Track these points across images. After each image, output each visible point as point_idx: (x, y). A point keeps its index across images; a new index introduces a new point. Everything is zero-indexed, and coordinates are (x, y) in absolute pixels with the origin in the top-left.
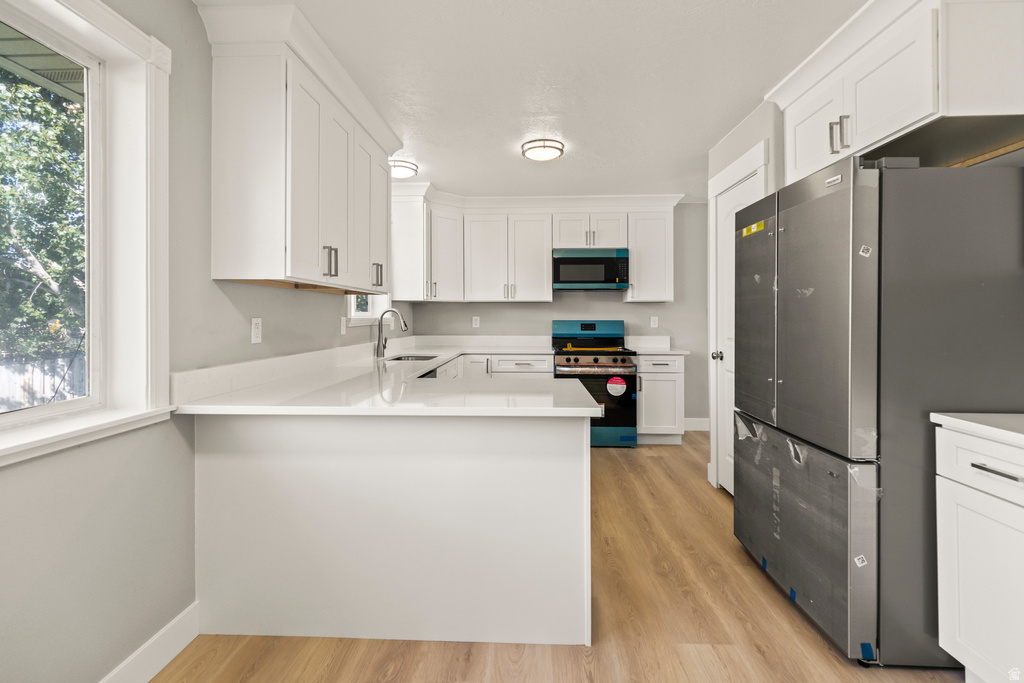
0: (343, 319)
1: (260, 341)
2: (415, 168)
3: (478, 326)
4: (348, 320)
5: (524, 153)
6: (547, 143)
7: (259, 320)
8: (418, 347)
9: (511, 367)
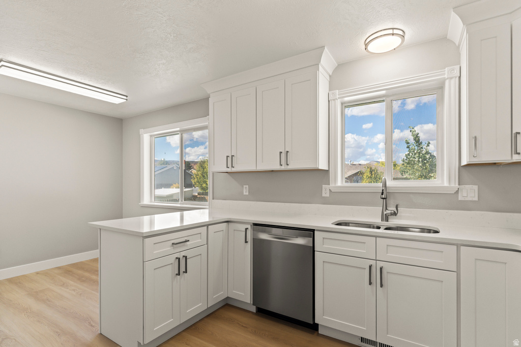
7: (247, 186)
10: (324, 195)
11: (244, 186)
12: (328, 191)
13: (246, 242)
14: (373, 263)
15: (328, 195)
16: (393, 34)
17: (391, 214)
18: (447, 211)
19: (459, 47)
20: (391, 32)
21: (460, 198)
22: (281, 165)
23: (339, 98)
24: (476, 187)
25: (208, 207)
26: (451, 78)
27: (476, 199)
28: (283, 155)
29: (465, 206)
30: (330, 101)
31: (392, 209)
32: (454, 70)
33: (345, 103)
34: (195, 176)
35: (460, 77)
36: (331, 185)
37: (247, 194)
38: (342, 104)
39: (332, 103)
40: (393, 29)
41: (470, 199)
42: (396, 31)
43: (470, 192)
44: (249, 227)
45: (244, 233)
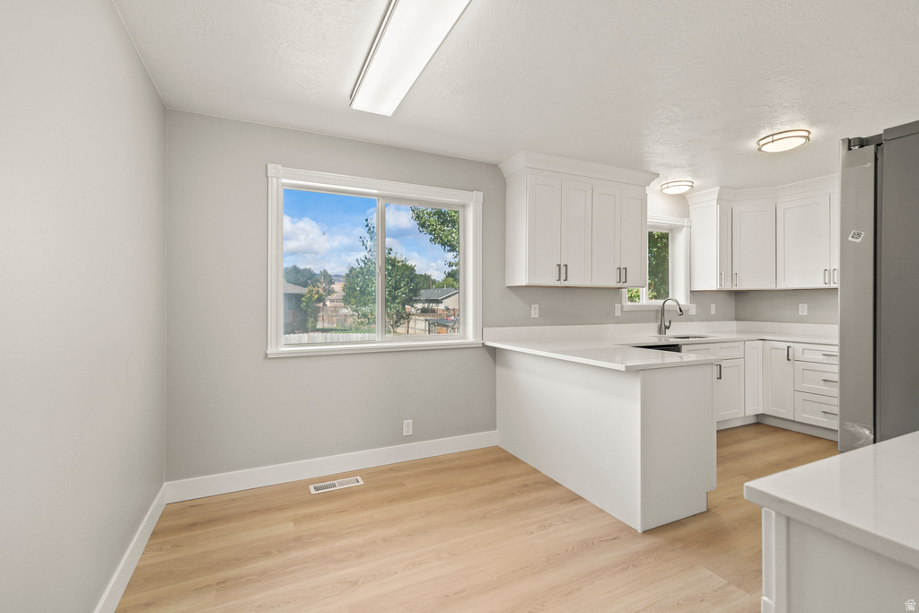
0: (618, 306)
1: (537, 316)
2: (691, 184)
3: (806, 313)
4: (622, 307)
5: (759, 149)
6: (775, 137)
7: (537, 306)
8: (739, 332)
9: (820, 358)
10: (616, 314)
11: (533, 306)
15: (619, 314)
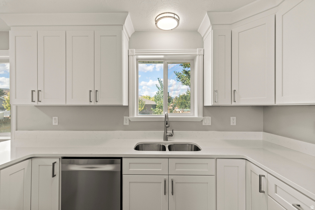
10: (125, 124)
11: (54, 118)
12: (128, 121)
13: (54, 176)
14: (166, 177)
15: (128, 124)
16: (174, 18)
17: (170, 135)
18: (198, 132)
19: (203, 38)
20: (173, 15)
21: (203, 124)
22: (91, 102)
23: (136, 55)
24: (210, 118)
25: (9, 138)
26: (200, 55)
27: (210, 124)
28: (93, 94)
29: (206, 129)
30: (130, 56)
31: (169, 132)
32: (201, 50)
33: (139, 59)
34: (6, 102)
35: (203, 55)
36: (130, 117)
37: (57, 124)
38: (137, 60)
39: (131, 57)
40: (175, 14)
41: (208, 124)
42: (176, 17)
43: (208, 121)
44: (57, 160)
45: (52, 167)
